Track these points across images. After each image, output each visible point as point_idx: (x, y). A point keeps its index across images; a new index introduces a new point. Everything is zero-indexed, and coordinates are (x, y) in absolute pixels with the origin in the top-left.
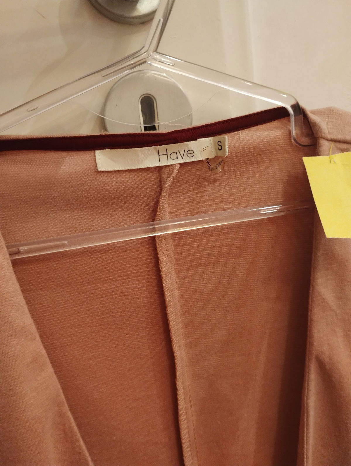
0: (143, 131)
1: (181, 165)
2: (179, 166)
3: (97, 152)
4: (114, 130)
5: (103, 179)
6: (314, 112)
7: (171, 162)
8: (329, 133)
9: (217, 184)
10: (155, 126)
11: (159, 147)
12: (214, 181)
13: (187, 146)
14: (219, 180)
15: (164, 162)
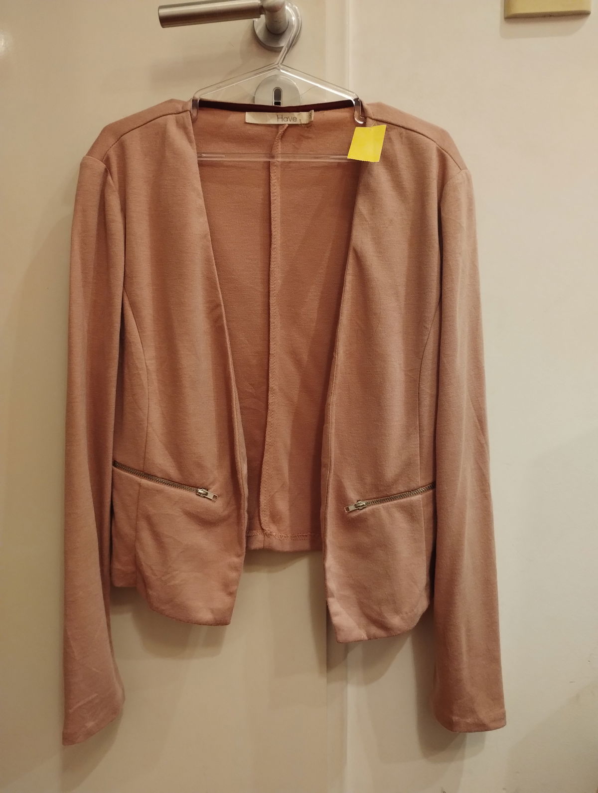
0: (274, 105)
1: (290, 125)
2: (288, 125)
3: (247, 113)
4: (257, 103)
5: (248, 127)
6: (368, 105)
7: (283, 123)
8: (374, 115)
9: (310, 140)
10: (280, 103)
11: (278, 113)
12: (308, 138)
13: (293, 114)
14: (310, 138)
15: (280, 122)
